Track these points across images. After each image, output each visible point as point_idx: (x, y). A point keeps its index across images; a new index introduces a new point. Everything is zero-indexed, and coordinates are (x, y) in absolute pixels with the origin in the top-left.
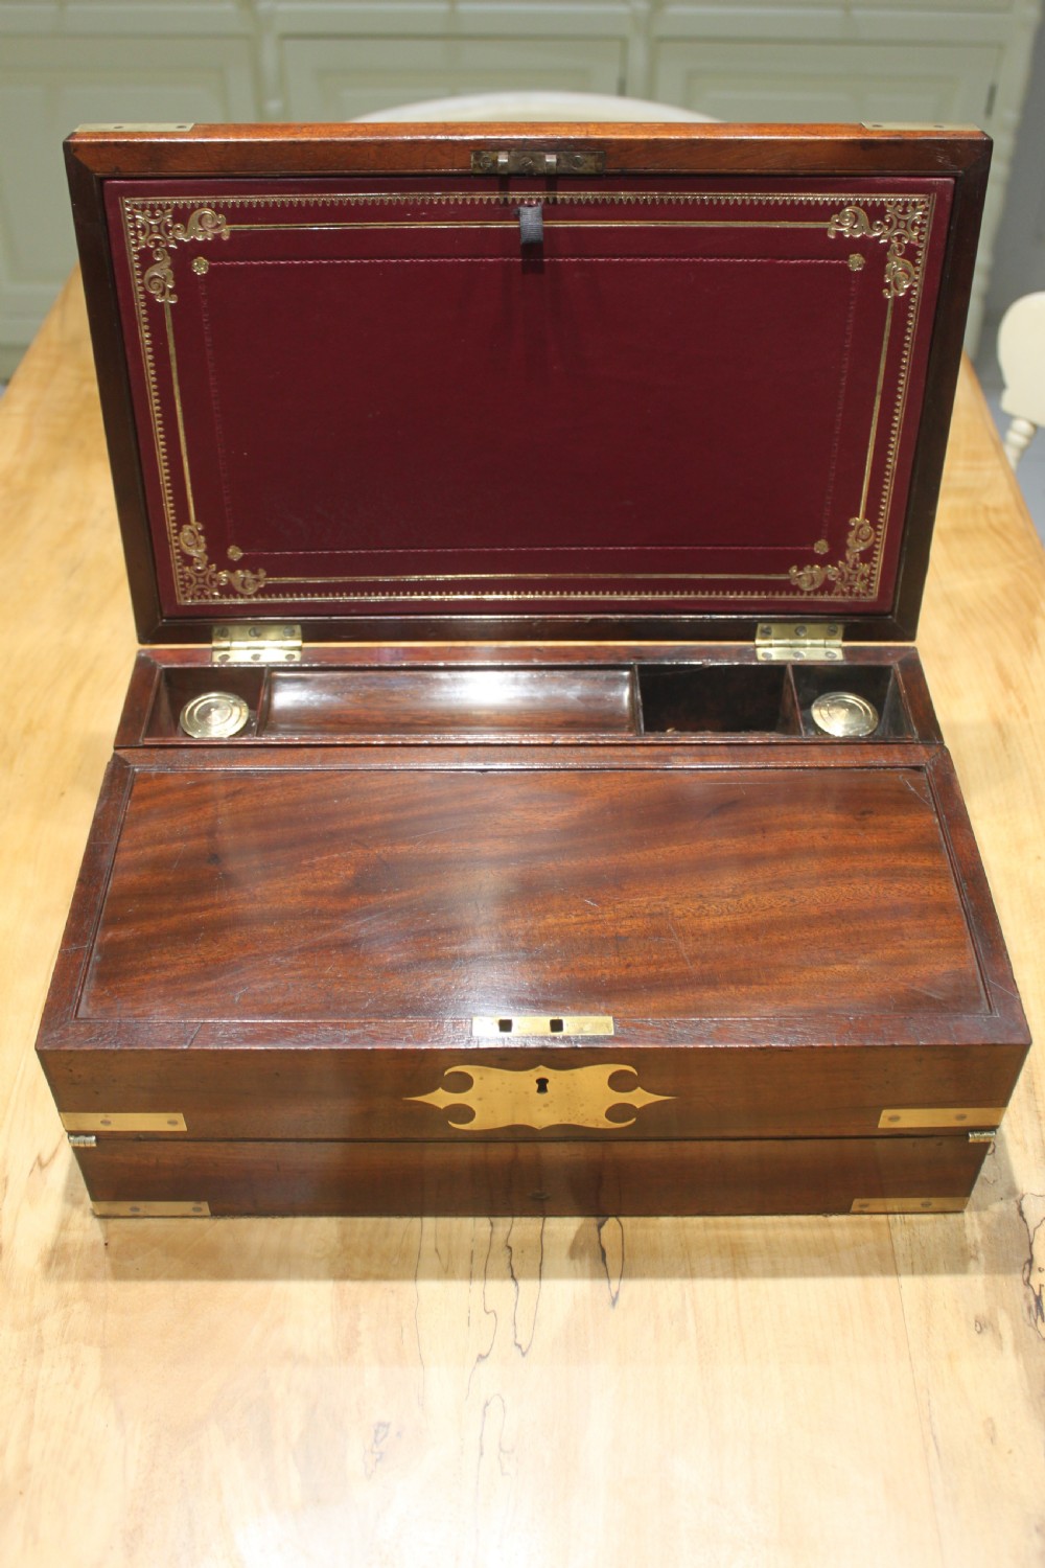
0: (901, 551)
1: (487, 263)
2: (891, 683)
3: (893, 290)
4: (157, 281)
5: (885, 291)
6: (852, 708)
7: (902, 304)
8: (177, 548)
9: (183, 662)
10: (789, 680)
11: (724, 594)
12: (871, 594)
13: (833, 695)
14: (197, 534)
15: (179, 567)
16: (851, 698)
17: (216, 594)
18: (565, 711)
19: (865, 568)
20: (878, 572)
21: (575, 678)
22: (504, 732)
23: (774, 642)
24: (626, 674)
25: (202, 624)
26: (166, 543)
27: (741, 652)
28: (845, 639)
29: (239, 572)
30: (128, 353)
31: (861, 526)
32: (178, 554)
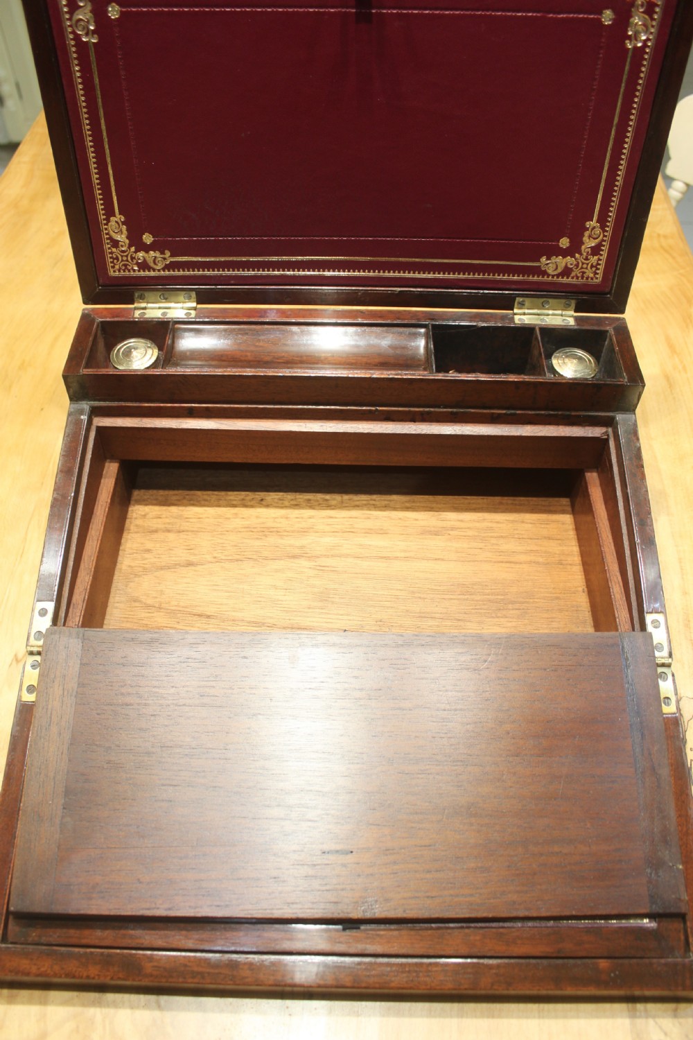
0: (621, 247)
1: (329, 12)
2: (606, 343)
3: (633, 42)
4: (82, 23)
5: (627, 41)
6: (580, 359)
7: (639, 52)
8: (107, 234)
9: (113, 317)
10: (537, 338)
11: (494, 275)
12: (597, 278)
13: (567, 350)
14: (121, 224)
15: (109, 248)
16: (580, 353)
17: (136, 268)
18: (379, 355)
19: (594, 259)
20: (603, 263)
21: (387, 332)
22: (336, 369)
23: (527, 311)
24: (423, 330)
25: (126, 290)
26: (99, 231)
27: (503, 317)
28: (576, 311)
29: (152, 252)
30: (64, 83)
31: (594, 228)
32: (107, 239)
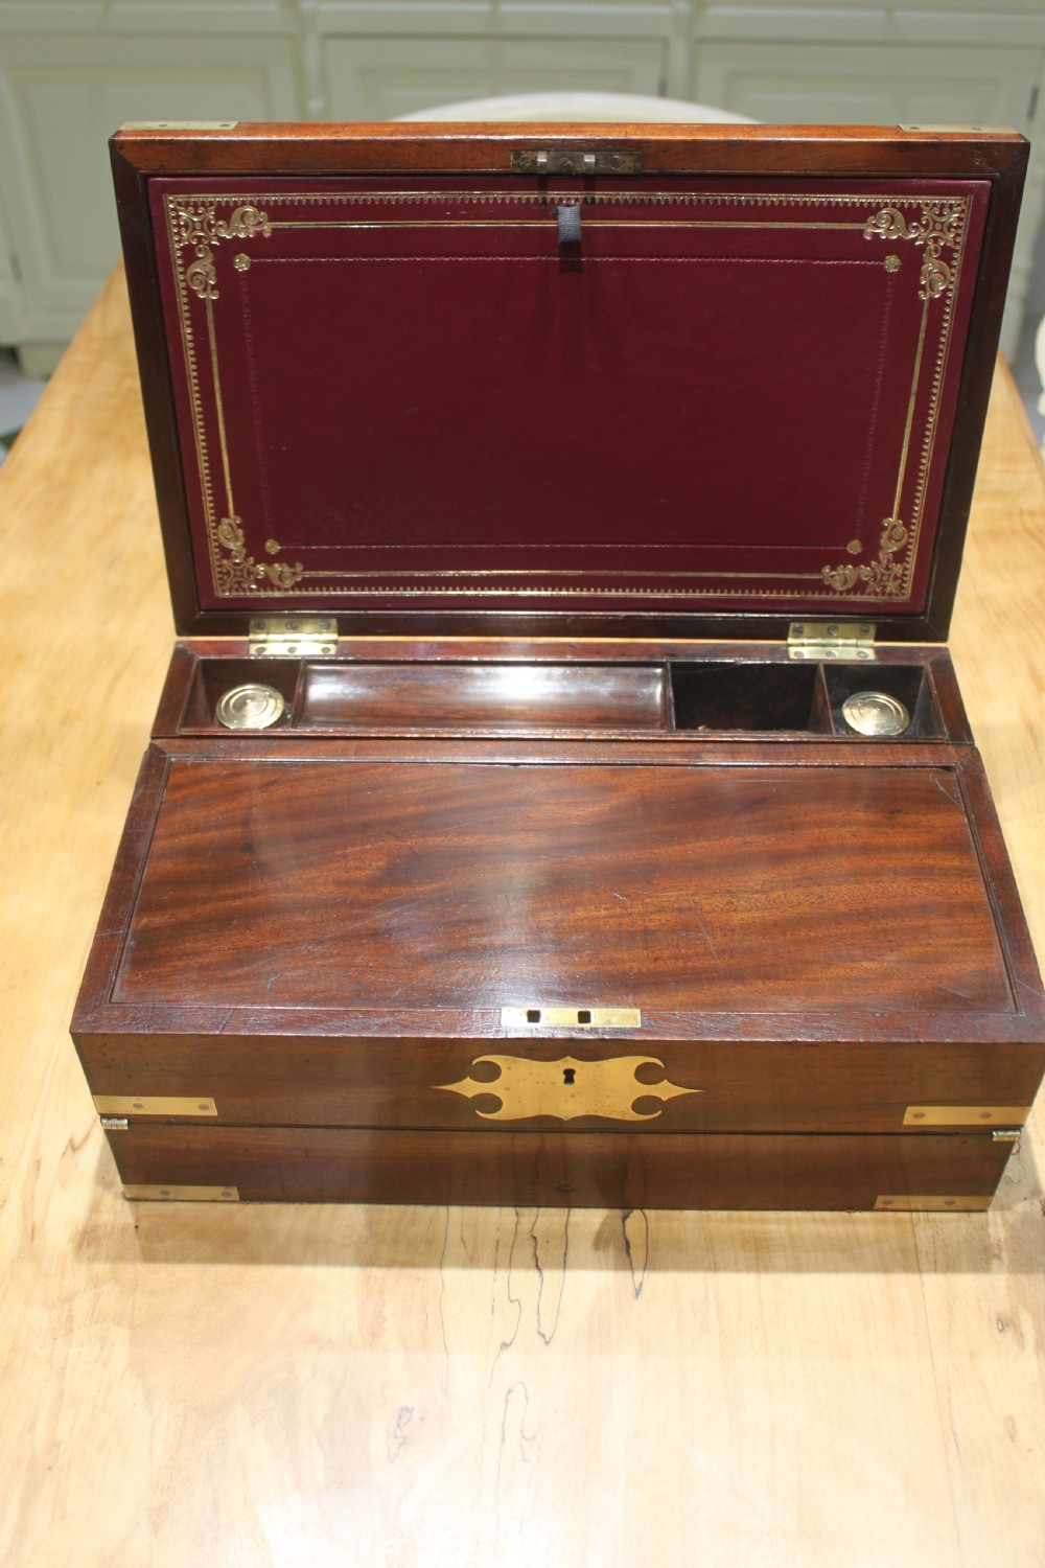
0: (934, 550)
1: (525, 262)
2: (922, 684)
3: (929, 292)
4: (200, 277)
5: (921, 292)
6: (883, 707)
7: (937, 306)
8: (216, 541)
9: (220, 653)
10: (821, 680)
11: (757, 592)
12: (903, 594)
13: (865, 695)
14: (235, 527)
15: (218, 560)
16: (882, 698)
17: (254, 586)
18: (598, 707)
19: (897, 569)
20: (911, 572)
21: (608, 675)
22: (536, 727)
23: (806, 641)
24: (659, 671)
25: (240, 617)
26: (205, 536)
27: (773, 651)
28: (877, 639)
29: (277, 565)
30: (170, 347)
31: (895, 526)
32: (216, 547)
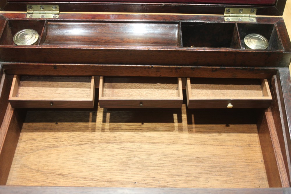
2: (273, 31)
6: (259, 39)
9: (16, 18)
10: (236, 29)
13: (252, 35)
16: (259, 36)
18: (154, 38)
21: (158, 26)
23: (231, 15)
24: (177, 25)
25: (23, 4)
27: (218, 18)
28: (257, 15)
